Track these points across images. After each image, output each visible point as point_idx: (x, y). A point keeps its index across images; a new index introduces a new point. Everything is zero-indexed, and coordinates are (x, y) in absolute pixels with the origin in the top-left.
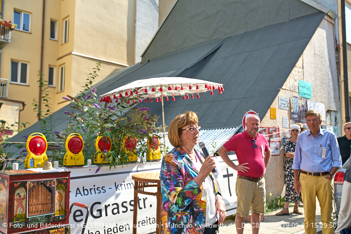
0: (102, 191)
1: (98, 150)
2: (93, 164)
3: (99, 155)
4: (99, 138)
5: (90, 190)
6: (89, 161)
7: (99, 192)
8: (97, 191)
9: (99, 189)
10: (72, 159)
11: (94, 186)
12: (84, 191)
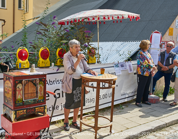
0: (60, 82)
1: (58, 57)
2: (55, 66)
3: (59, 60)
4: (58, 50)
5: (54, 81)
6: (53, 64)
7: (59, 83)
8: (57, 82)
9: (58, 81)
10: (43, 63)
11: (56, 79)
12: (50, 82)
